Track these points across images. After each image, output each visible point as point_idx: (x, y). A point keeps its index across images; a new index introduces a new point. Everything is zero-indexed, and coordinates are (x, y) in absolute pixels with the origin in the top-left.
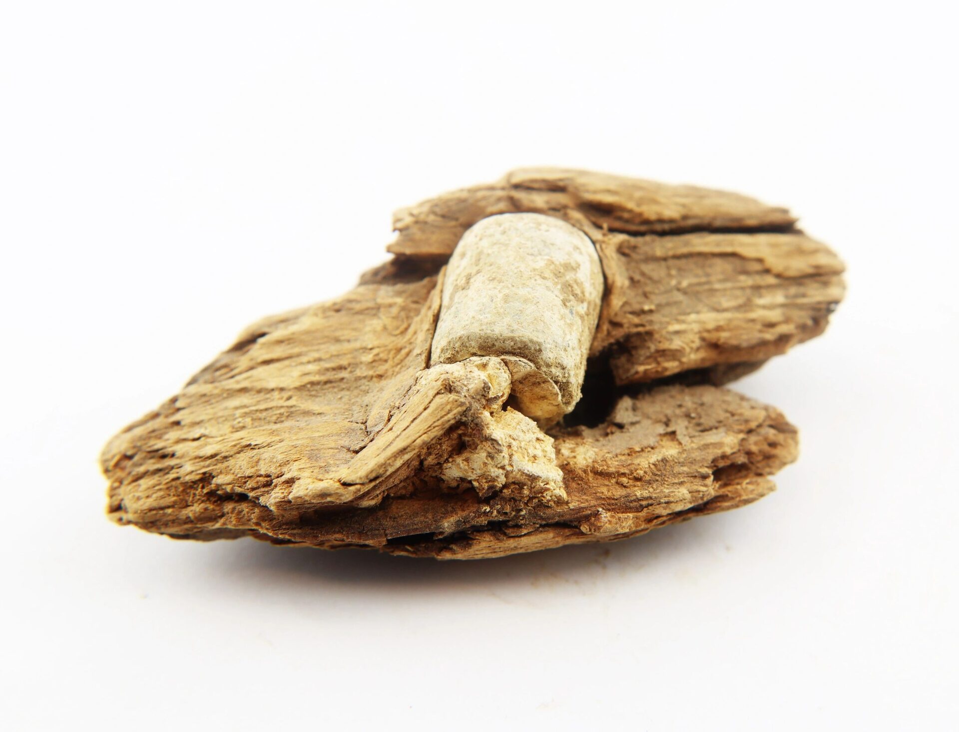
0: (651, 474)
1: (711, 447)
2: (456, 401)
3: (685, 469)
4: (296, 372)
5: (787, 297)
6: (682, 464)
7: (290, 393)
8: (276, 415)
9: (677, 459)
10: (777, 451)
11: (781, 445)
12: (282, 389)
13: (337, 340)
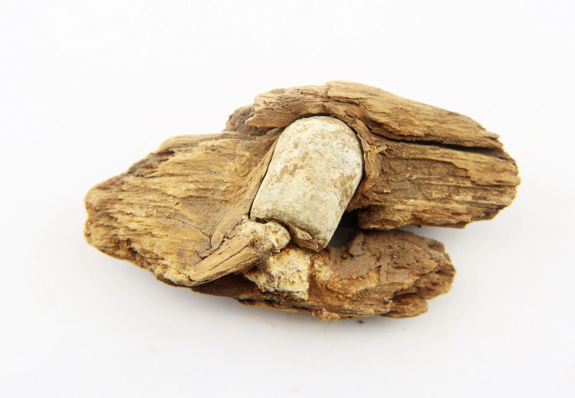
0: (356, 296)
1: (396, 284)
2: (255, 254)
3: (377, 296)
4: (184, 187)
5: (473, 197)
6: (376, 292)
7: (178, 201)
8: (169, 212)
9: (374, 289)
10: (437, 288)
11: (440, 285)
12: (174, 197)
13: (210, 171)
